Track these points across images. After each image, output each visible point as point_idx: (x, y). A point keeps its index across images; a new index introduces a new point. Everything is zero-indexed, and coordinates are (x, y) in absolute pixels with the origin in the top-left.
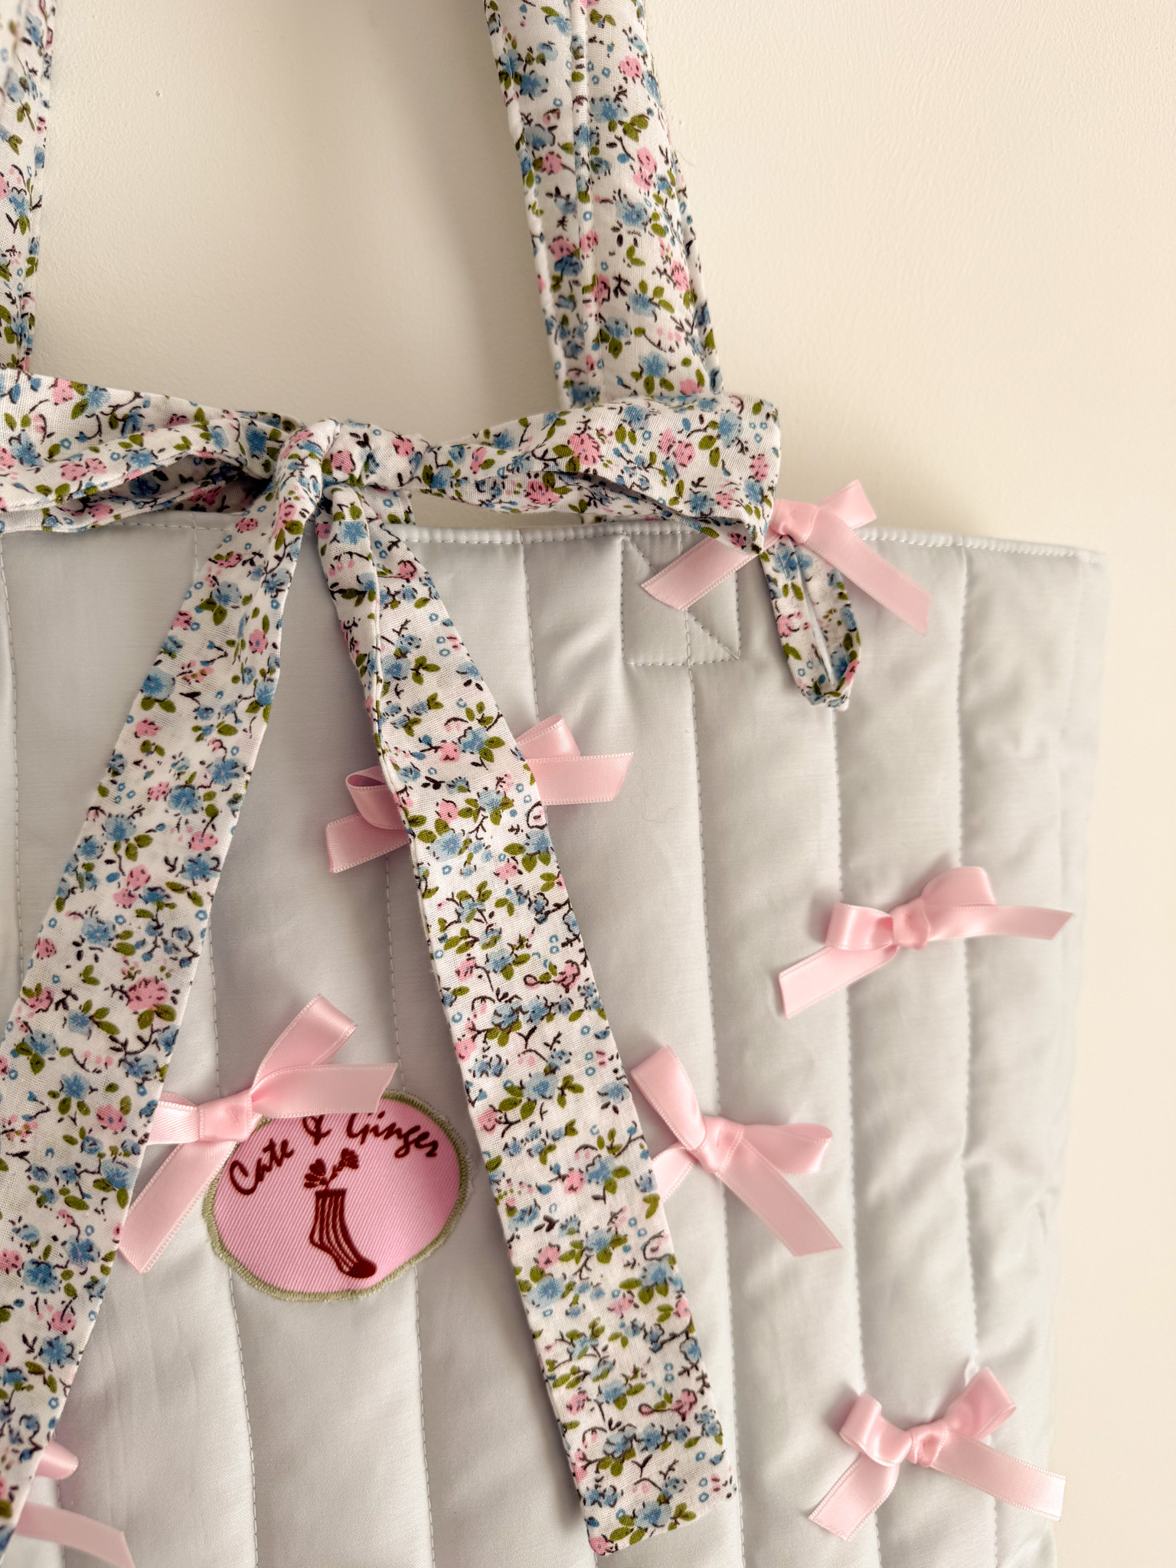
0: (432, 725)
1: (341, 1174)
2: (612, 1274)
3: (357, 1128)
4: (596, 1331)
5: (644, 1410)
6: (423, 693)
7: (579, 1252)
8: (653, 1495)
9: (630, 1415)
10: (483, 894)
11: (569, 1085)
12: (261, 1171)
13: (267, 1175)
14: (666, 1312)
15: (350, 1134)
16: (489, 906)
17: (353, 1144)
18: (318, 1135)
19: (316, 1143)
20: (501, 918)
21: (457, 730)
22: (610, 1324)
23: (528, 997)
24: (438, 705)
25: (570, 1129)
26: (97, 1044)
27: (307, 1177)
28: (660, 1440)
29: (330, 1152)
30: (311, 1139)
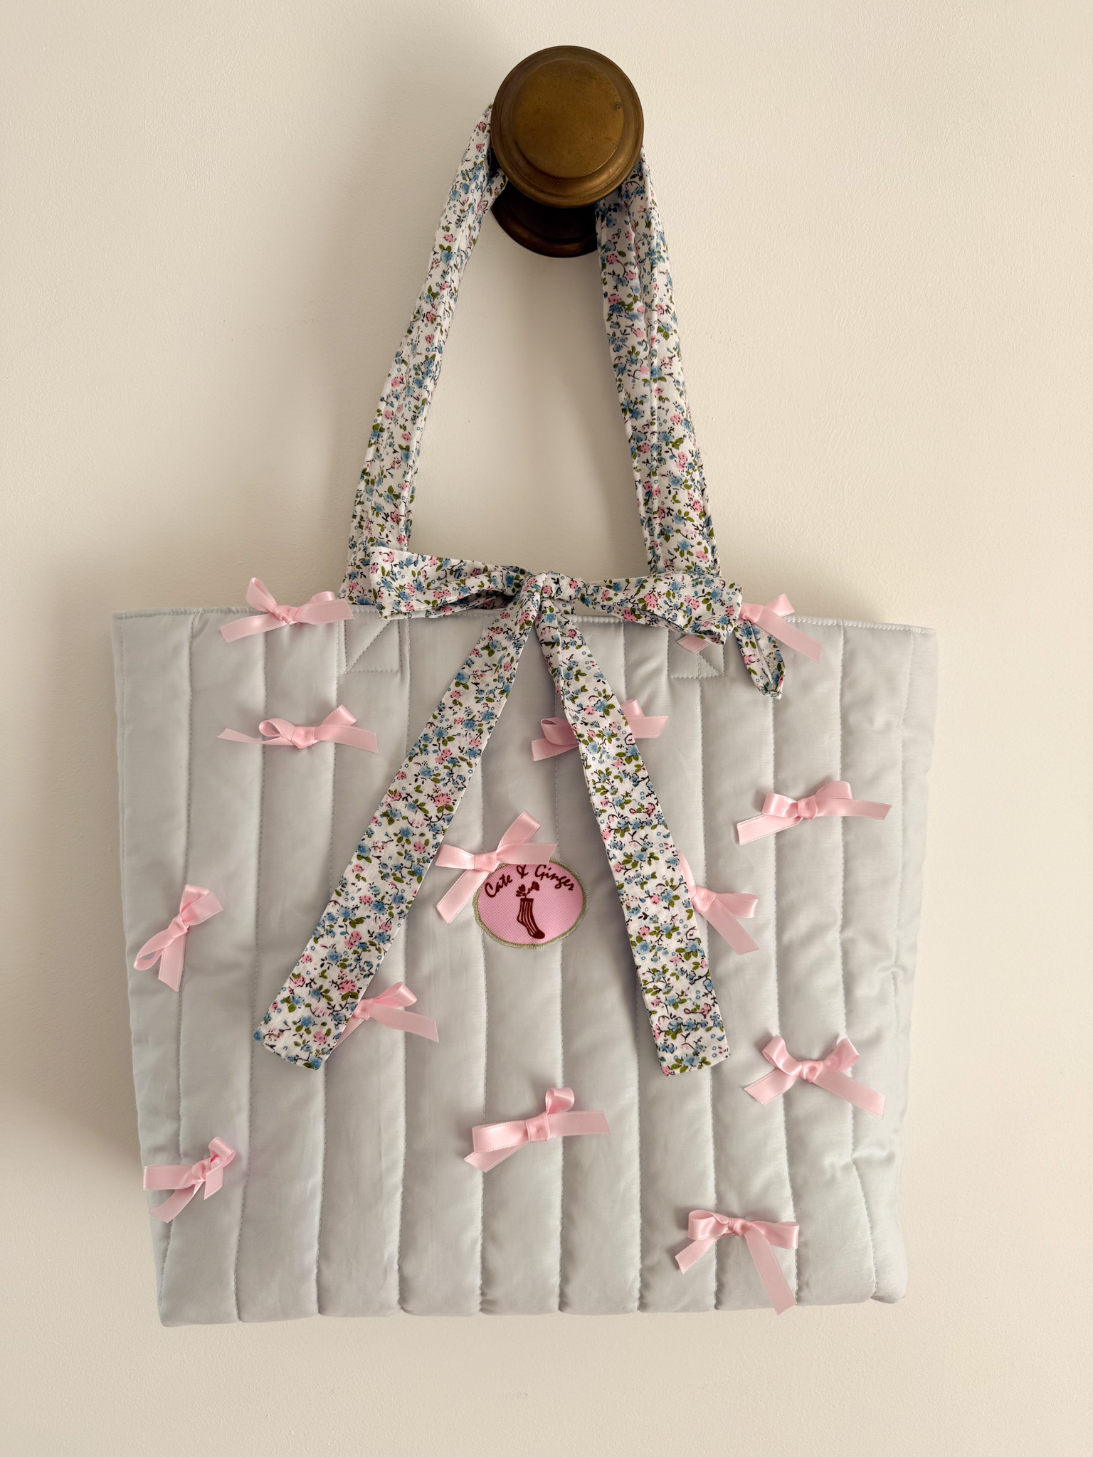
0: (583, 699)
1: (531, 892)
2: (672, 944)
3: (539, 873)
4: (665, 971)
5: (687, 1011)
6: (579, 685)
7: (658, 931)
8: (691, 1051)
9: (679, 1012)
10: (609, 774)
11: (652, 856)
12: (498, 888)
13: (501, 889)
14: (696, 965)
15: (537, 876)
16: (611, 778)
17: (537, 880)
18: (523, 875)
19: (522, 877)
20: (617, 783)
21: (593, 701)
22: (671, 968)
23: (632, 818)
24: (586, 690)
25: (654, 876)
26: (419, 817)
27: (517, 892)
28: (694, 1026)
29: (528, 881)
30: (520, 876)
